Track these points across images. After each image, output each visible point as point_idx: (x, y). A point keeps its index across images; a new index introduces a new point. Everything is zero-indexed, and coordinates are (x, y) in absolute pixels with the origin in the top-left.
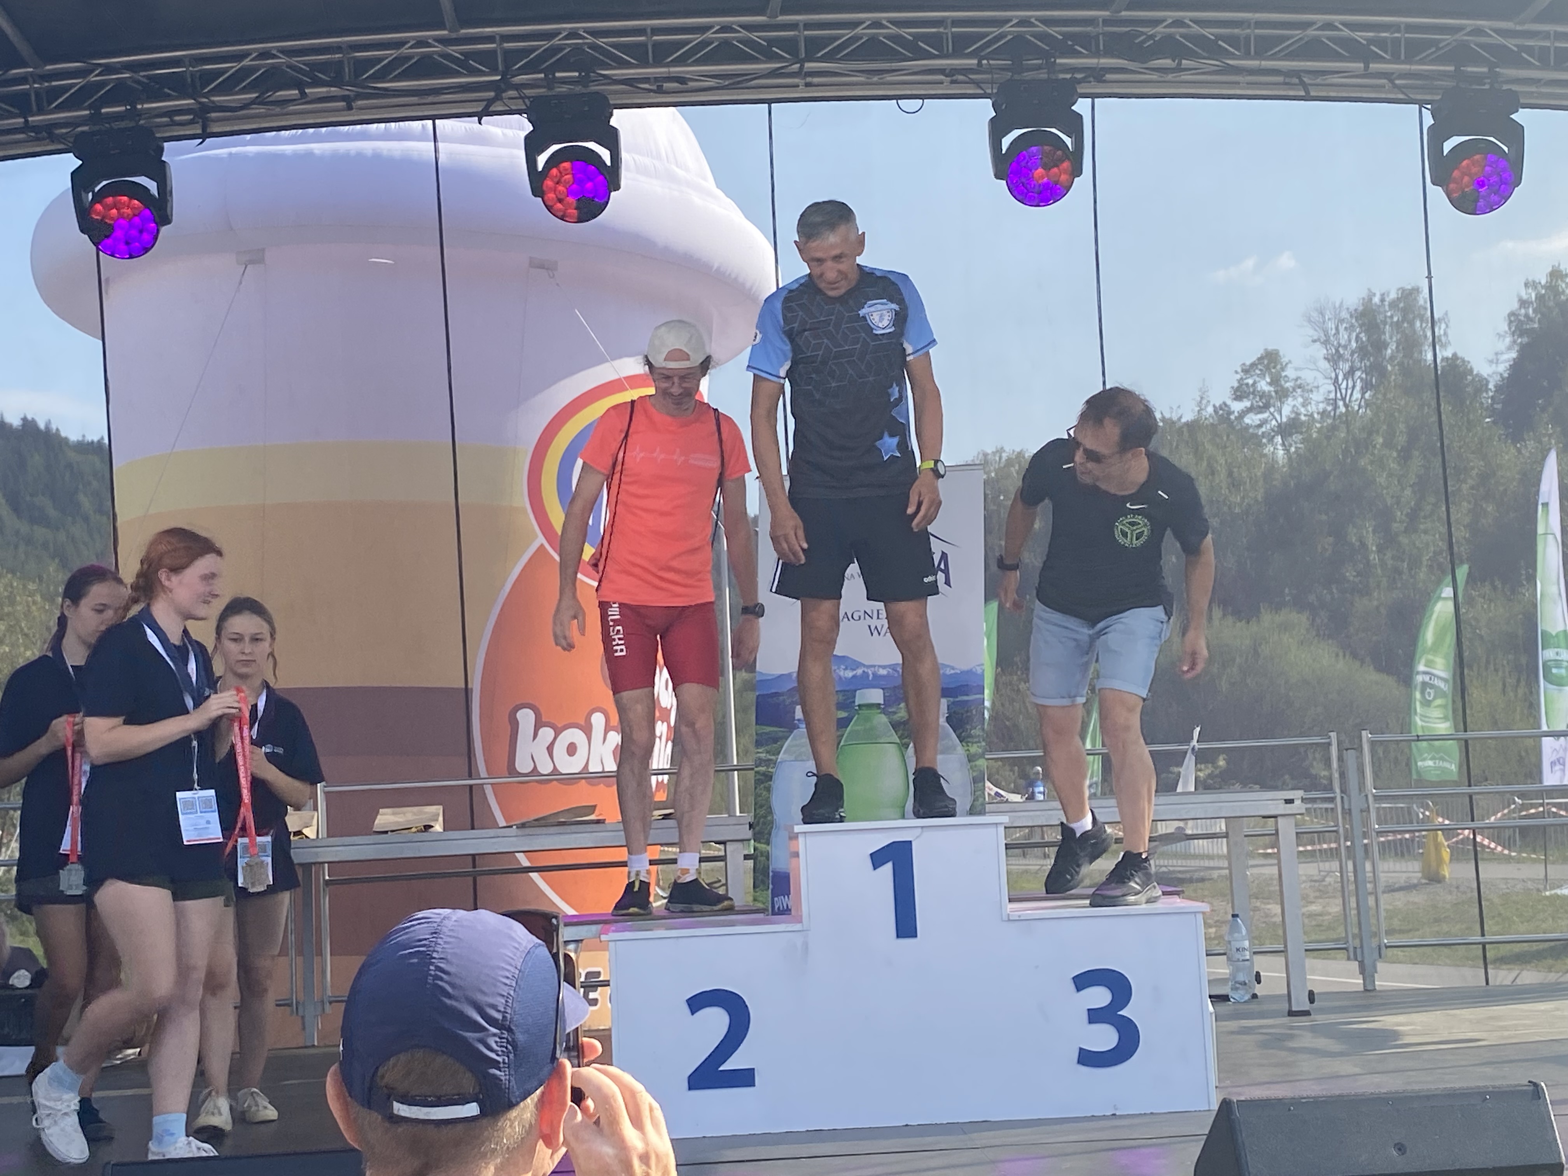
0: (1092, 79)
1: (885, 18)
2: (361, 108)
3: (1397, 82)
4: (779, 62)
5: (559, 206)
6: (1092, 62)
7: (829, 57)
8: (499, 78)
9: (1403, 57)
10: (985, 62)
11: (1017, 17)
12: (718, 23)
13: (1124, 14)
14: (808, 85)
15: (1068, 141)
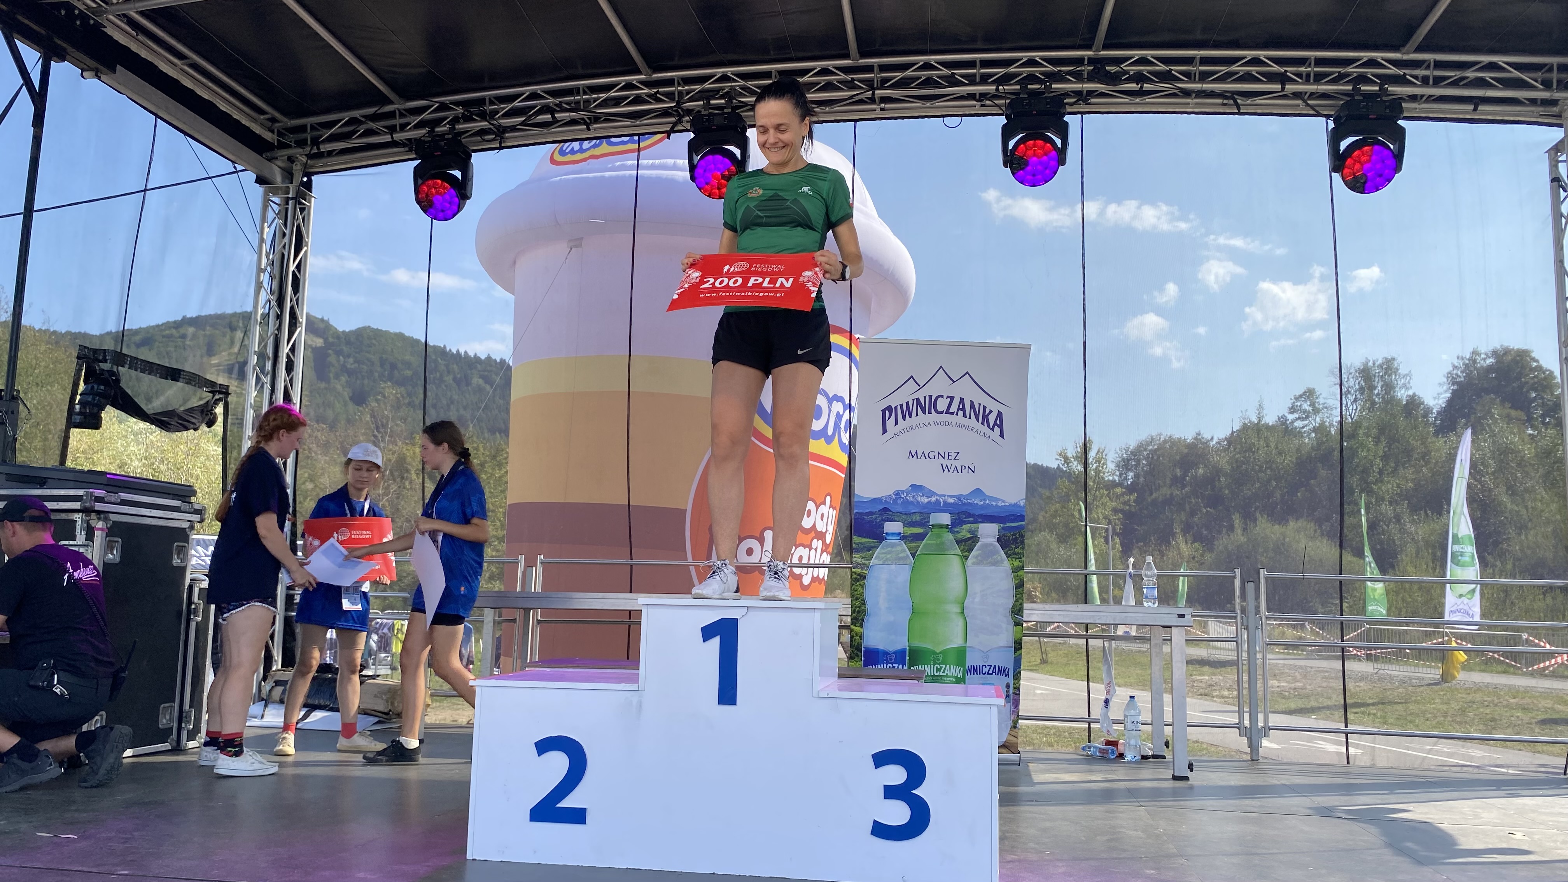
0: (1081, 102)
1: (933, 59)
2: (595, 129)
3: (1309, 102)
4: (857, 90)
5: (708, 187)
6: (1078, 86)
7: (894, 86)
8: (674, 104)
9: (1312, 81)
10: (1001, 87)
11: (1025, 57)
12: (819, 66)
13: (1103, 53)
14: (882, 109)
15: (1059, 142)
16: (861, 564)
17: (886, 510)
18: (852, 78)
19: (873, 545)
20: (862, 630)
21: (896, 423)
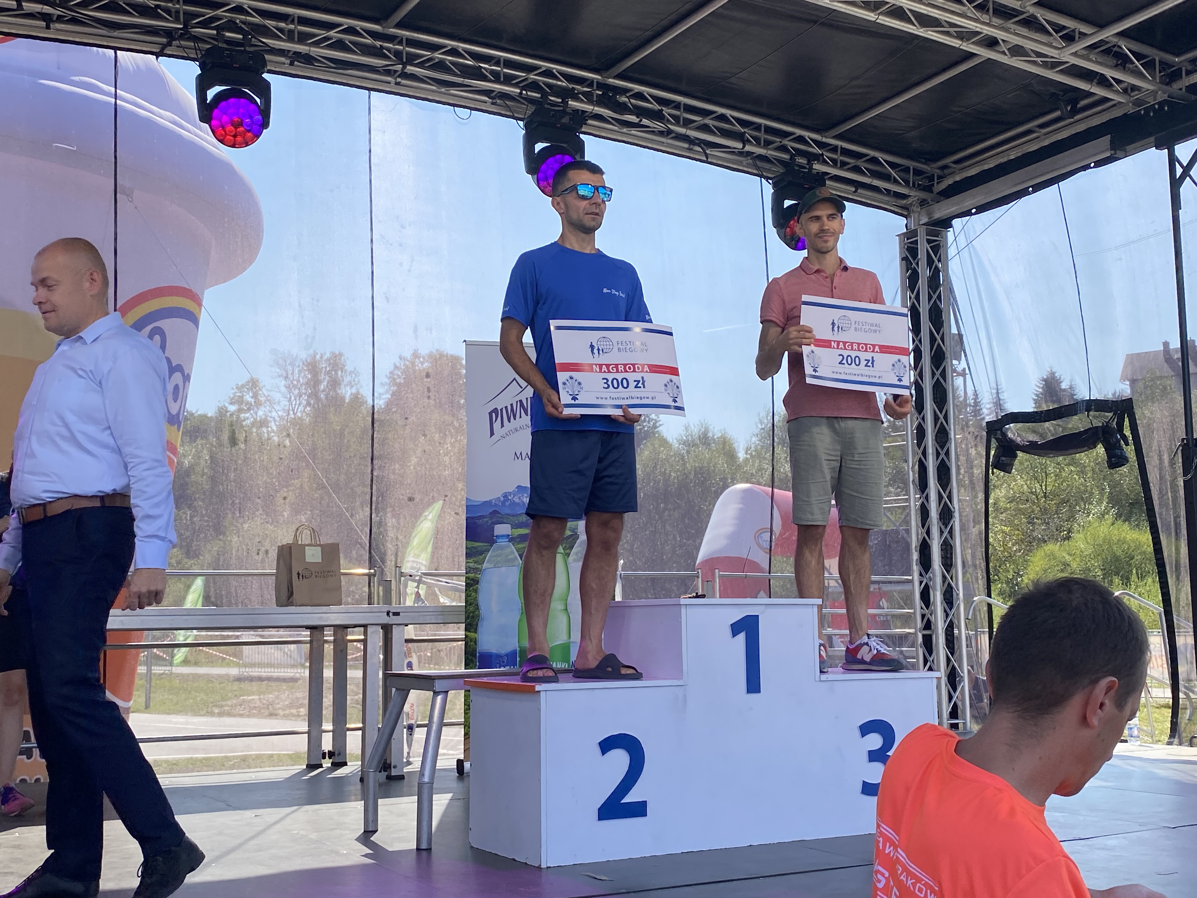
1: (461, 47)
2: (56, 30)
3: (757, 162)
4: (385, 61)
6: (589, 107)
7: (421, 65)
8: (181, 26)
9: (761, 144)
10: (524, 92)
11: (544, 65)
12: (347, 24)
13: (611, 81)
14: (398, 84)
16: (474, 569)
17: (495, 512)
18: (381, 45)
19: (484, 548)
20: (476, 635)
21: (502, 426)
